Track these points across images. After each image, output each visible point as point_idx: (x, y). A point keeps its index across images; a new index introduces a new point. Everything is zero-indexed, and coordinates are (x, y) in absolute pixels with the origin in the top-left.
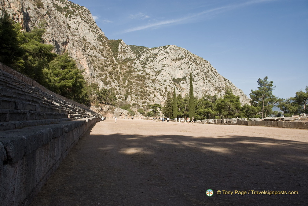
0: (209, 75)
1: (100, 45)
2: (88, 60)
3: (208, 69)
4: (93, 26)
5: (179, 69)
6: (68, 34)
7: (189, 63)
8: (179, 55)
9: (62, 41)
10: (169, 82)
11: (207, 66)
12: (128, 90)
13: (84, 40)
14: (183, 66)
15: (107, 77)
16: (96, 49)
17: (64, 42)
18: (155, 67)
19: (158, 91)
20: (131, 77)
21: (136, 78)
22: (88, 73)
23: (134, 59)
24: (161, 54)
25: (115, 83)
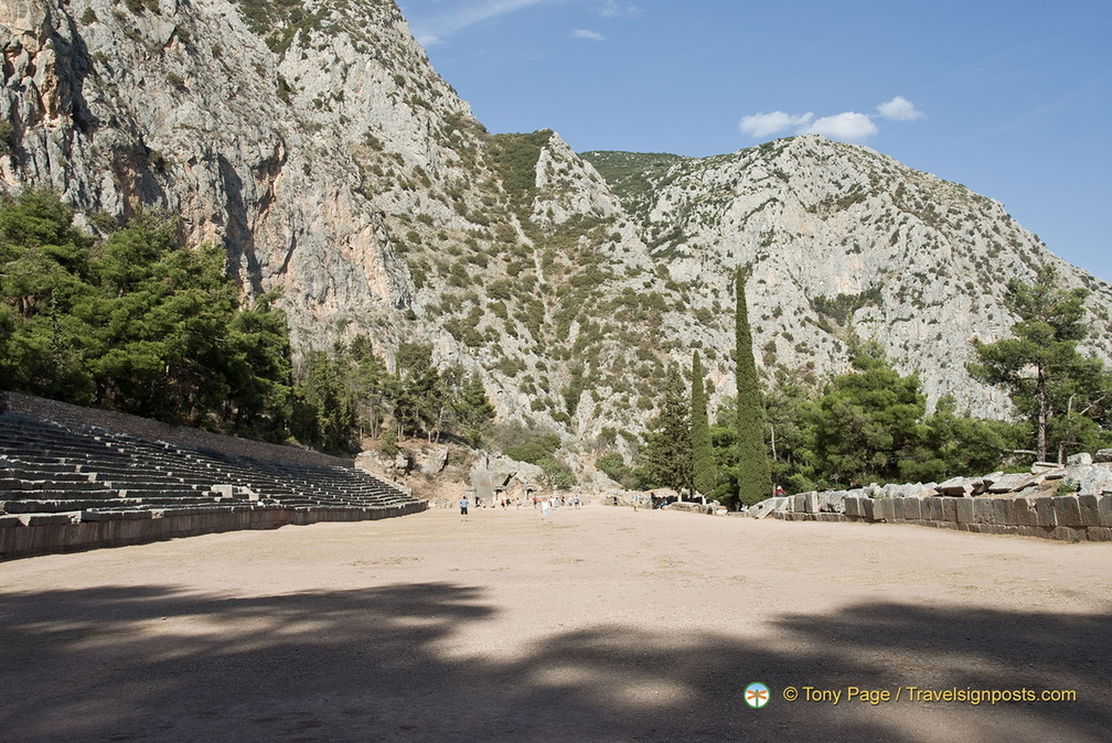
0: (999, 270)
1: (450, 163)
2: (383, 237)
3: (996, 238)
4: (416, 76)
5: (842, 250)
6: (283, 123)
7: (894, 215)
8: (842, 182)
9: (254, 155)
10: (794, 319)
11: (986, 225)
12: (583, 369)
13: (373, 144)
14: (865, 234)
15: (482, 313)
16: (427, 183)
17: (262, 162)
18: (723, 248)
19: (727, 364)
20: (595, 307)
21: (619, 310)
22: (386, 298)
23: (612, 220)
24: (750, 184)
25: (516, 335)
